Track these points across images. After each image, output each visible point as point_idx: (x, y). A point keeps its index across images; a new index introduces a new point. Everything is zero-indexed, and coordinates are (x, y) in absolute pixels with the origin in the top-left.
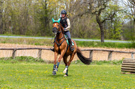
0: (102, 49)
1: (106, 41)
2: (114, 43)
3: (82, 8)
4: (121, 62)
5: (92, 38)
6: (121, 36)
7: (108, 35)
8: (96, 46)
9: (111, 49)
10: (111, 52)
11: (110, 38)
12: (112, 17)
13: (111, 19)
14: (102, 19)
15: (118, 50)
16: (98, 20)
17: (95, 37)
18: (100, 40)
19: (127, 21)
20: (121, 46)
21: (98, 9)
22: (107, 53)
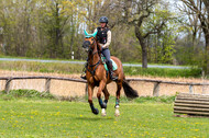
0: (145, 78)
1: (149, 66)
2: (163, 70)
3: (113, 15)
4: (173, 98)
5: (128, 61)
6: (173, 58)
7: (153, 57)
8: (134, 74)
9: (158, 79)
10: (159, 83)
11: (157, 62)
12: (159, 28)
13: (159, 32)
14: (144, 32)
15: (169, 80)
16: (138, 34)
17: (134, 60)
18: (140, 65)
19: (182, 36)
20: (173, 74)
21: (138, 17)
22: (152, 85)
